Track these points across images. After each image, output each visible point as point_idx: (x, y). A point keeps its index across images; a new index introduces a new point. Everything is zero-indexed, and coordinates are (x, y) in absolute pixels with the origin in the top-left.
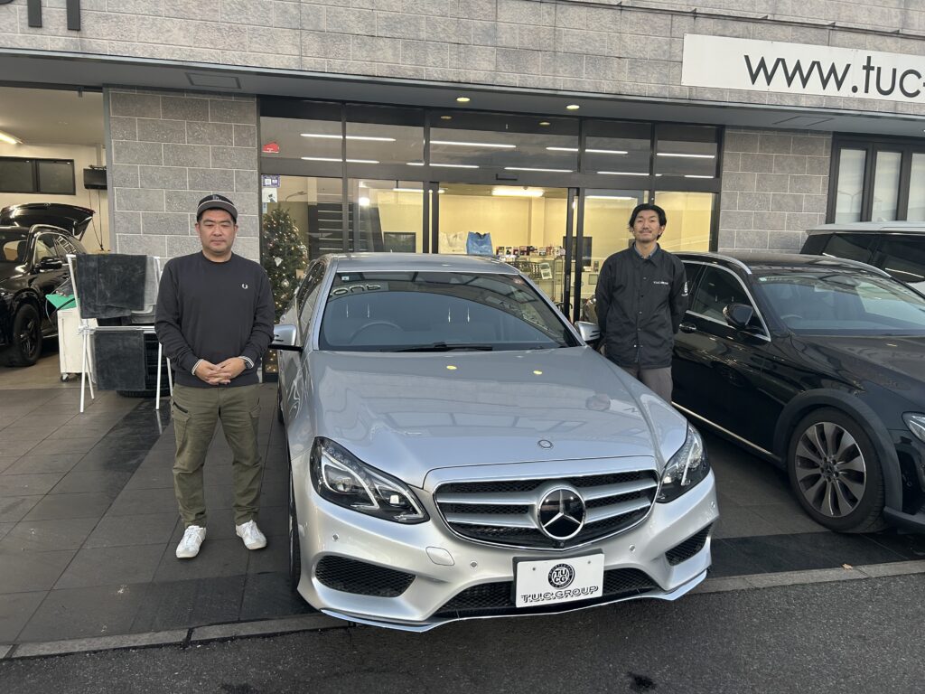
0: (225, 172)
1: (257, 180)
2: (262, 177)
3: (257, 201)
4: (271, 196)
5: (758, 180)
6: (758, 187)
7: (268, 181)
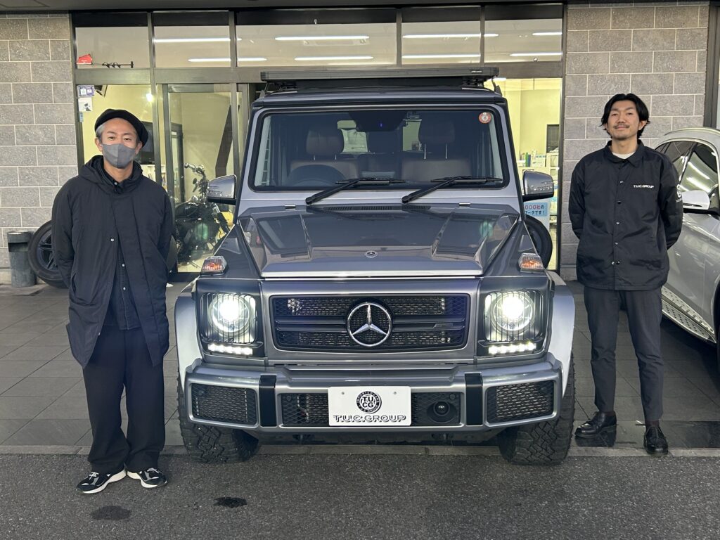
0: (44, 86)
1: (72, 90)
2: (78, 88)
3: (73, 110)
4: (86, 105)
5: (612, 61)
6: (613, 69)
7: (83, 91)
